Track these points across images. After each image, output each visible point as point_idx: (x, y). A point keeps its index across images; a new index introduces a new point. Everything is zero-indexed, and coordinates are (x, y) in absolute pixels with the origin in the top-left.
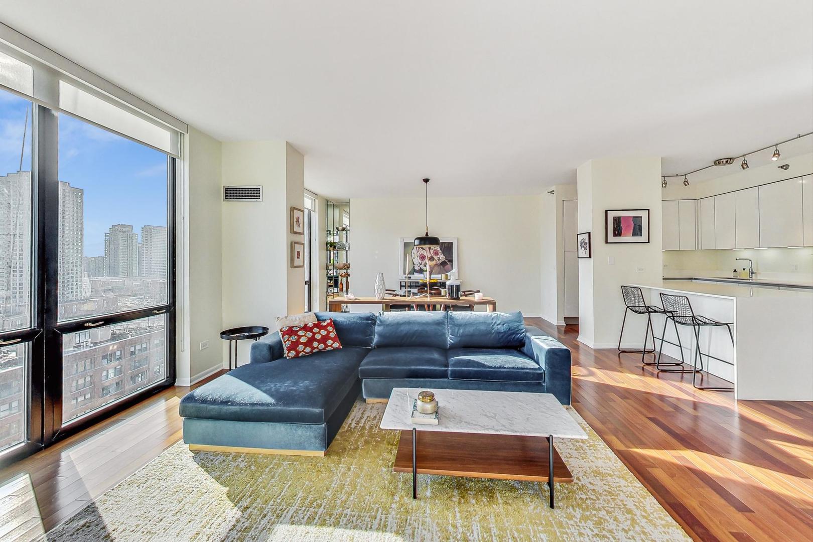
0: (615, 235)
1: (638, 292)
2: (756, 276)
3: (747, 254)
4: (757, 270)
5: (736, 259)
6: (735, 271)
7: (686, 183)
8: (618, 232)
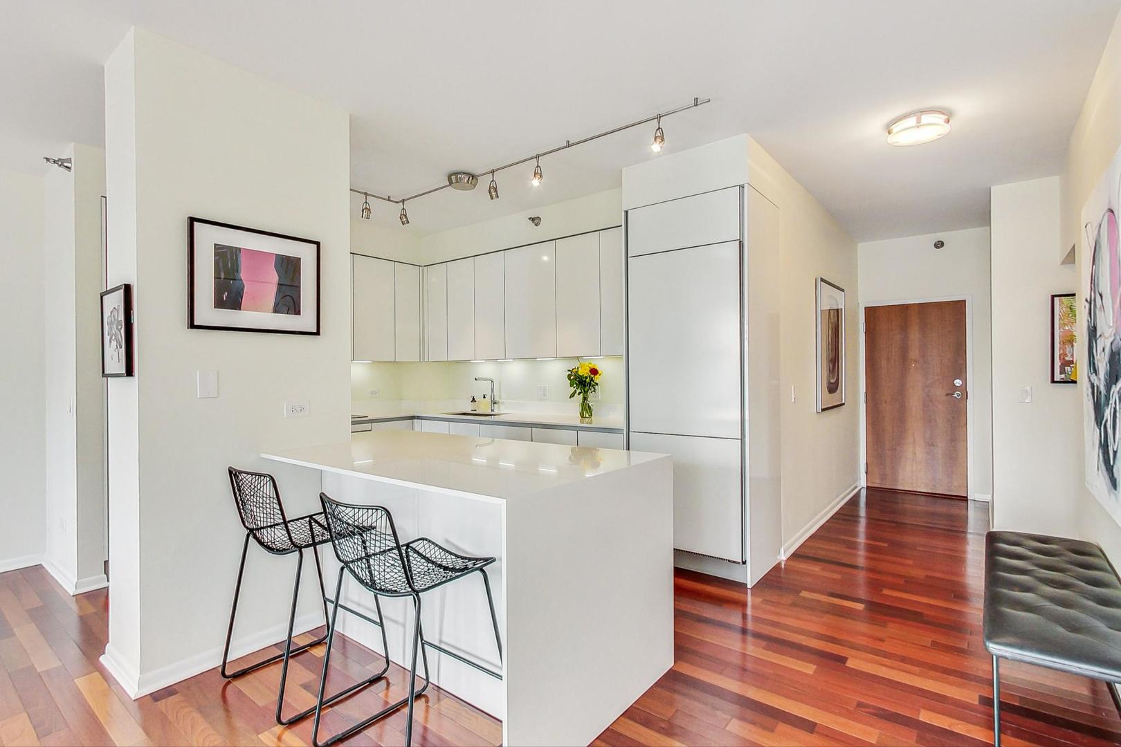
0: (220, 303)
1: (268, 489)
2: (499, 408)
3: (486, 370)
4: (500, 397)
5: (476, 379)
6: (474, 400)
7: (404, 218)
8: (229, 296)
